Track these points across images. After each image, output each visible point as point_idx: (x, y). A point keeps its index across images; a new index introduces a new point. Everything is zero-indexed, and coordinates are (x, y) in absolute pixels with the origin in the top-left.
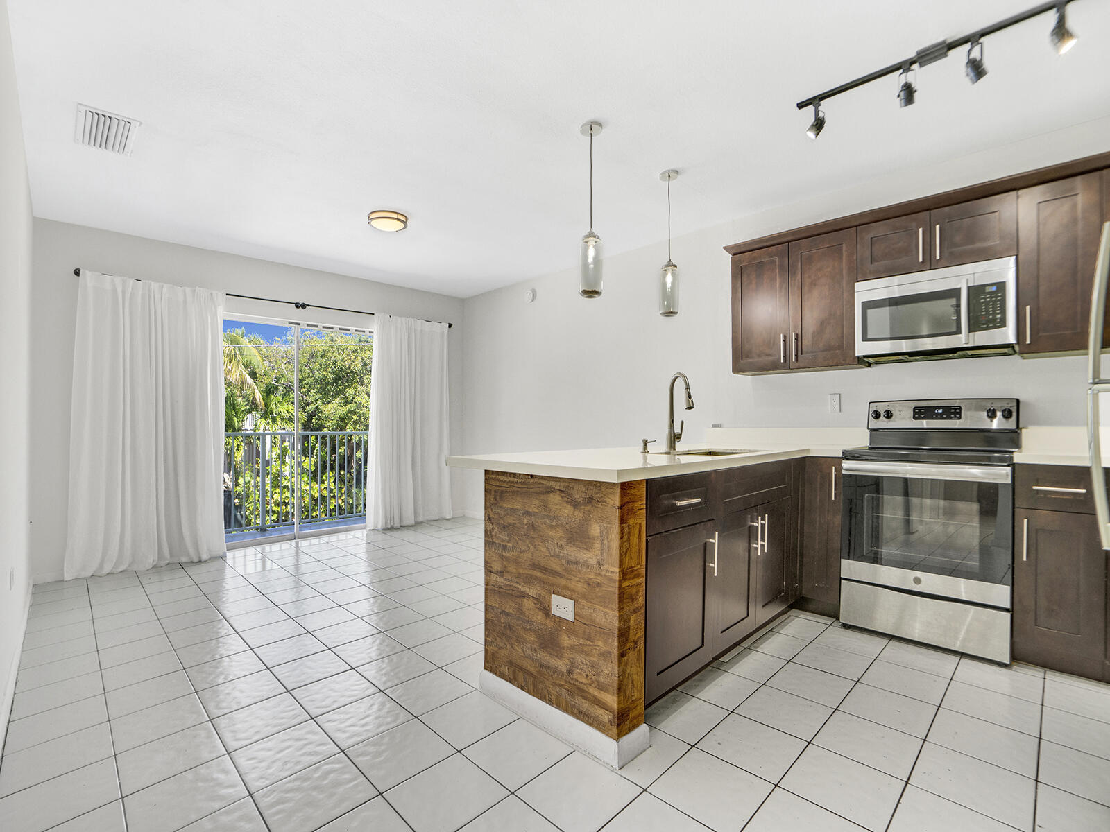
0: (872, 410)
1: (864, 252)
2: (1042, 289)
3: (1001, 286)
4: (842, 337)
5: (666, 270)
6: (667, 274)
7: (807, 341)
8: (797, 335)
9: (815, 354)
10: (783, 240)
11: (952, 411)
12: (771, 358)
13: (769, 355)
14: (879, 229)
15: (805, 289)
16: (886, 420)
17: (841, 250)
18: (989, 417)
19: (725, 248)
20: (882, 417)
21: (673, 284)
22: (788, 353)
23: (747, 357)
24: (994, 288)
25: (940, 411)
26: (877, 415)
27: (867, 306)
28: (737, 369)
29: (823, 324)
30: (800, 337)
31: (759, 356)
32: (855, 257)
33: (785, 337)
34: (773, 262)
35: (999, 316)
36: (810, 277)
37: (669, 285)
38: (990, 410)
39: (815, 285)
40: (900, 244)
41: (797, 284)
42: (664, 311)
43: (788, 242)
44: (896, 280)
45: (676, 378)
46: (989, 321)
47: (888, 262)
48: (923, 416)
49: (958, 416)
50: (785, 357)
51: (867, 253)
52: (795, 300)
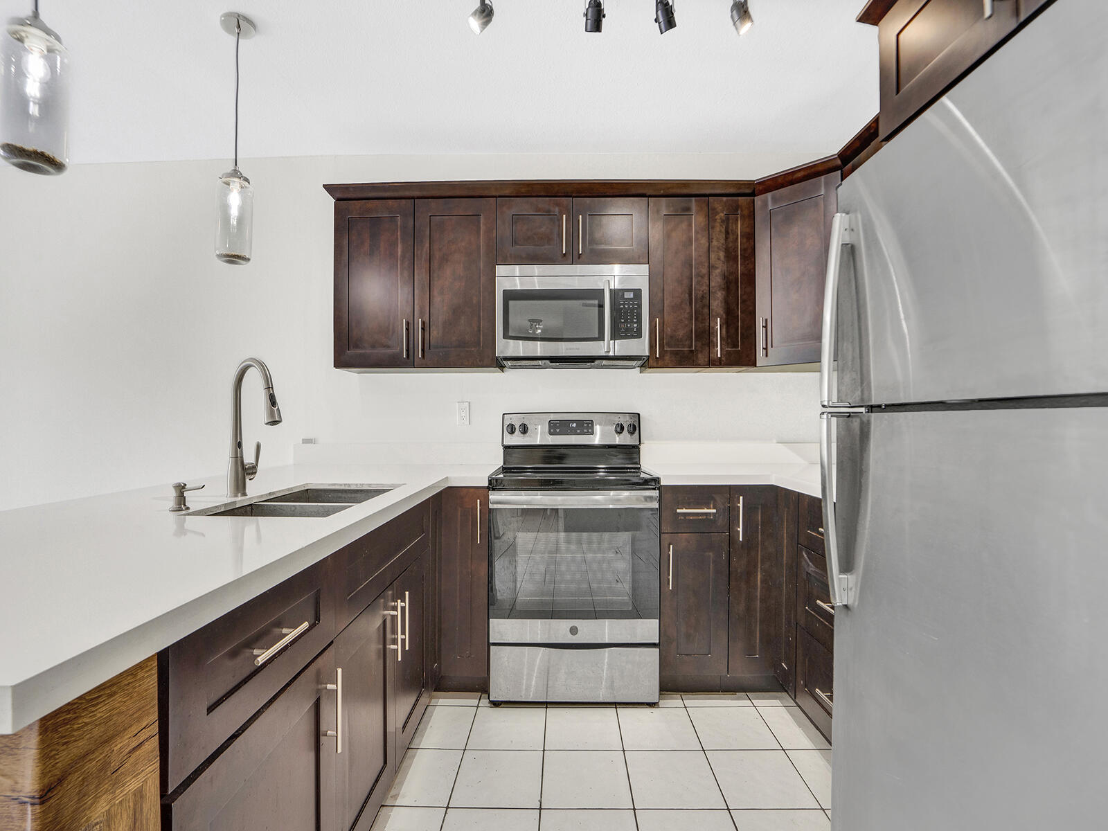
0: (507, 423)
1: (505, 230)
2: (667, 303)
3: (637, 293)
4: (479, 331)
5: (228, 184)
6: (231, 191)
7: (436, 333)
8: (423, 323)
9: (445, 349)
10: (408, 194)
11: (585, 426)
12: (389, 351)
13: (388, 347)
14: (522, 206)
15: (435, 264)
16: (522, 435)
17: (479, 222)
18: (617, 432)
19: (325, 186)
20: (517, 431)
21: (242, 209)
22: (411, 346)
23: (357, 346)
24: (631, 295)
25: (574, 425)
26: (512, 429)
27: (510, 296)
28: (340, 362)
29: (456, 312)
30: (427, 325)
31: (373, 347)
32: (494, 235)
33: (408, 324)
34: (393, 219)
35: (635, 325)
36: (440, 250)
37: (234, 212)
38: (618, 424)
39: (447, 261)
40: (543, 229)
41: (424, 255)
42: (225, 252)
43: (413, 198)
44: (536, 269)
45: (248, 367)
46: (627, 330)
47: (530, 248)
48: (558, 430)
49: (590, 431)
50: (408, 350)
51: (508, 233)
52: (421, 275)
